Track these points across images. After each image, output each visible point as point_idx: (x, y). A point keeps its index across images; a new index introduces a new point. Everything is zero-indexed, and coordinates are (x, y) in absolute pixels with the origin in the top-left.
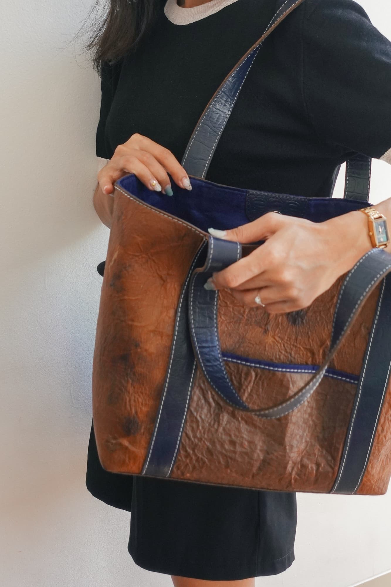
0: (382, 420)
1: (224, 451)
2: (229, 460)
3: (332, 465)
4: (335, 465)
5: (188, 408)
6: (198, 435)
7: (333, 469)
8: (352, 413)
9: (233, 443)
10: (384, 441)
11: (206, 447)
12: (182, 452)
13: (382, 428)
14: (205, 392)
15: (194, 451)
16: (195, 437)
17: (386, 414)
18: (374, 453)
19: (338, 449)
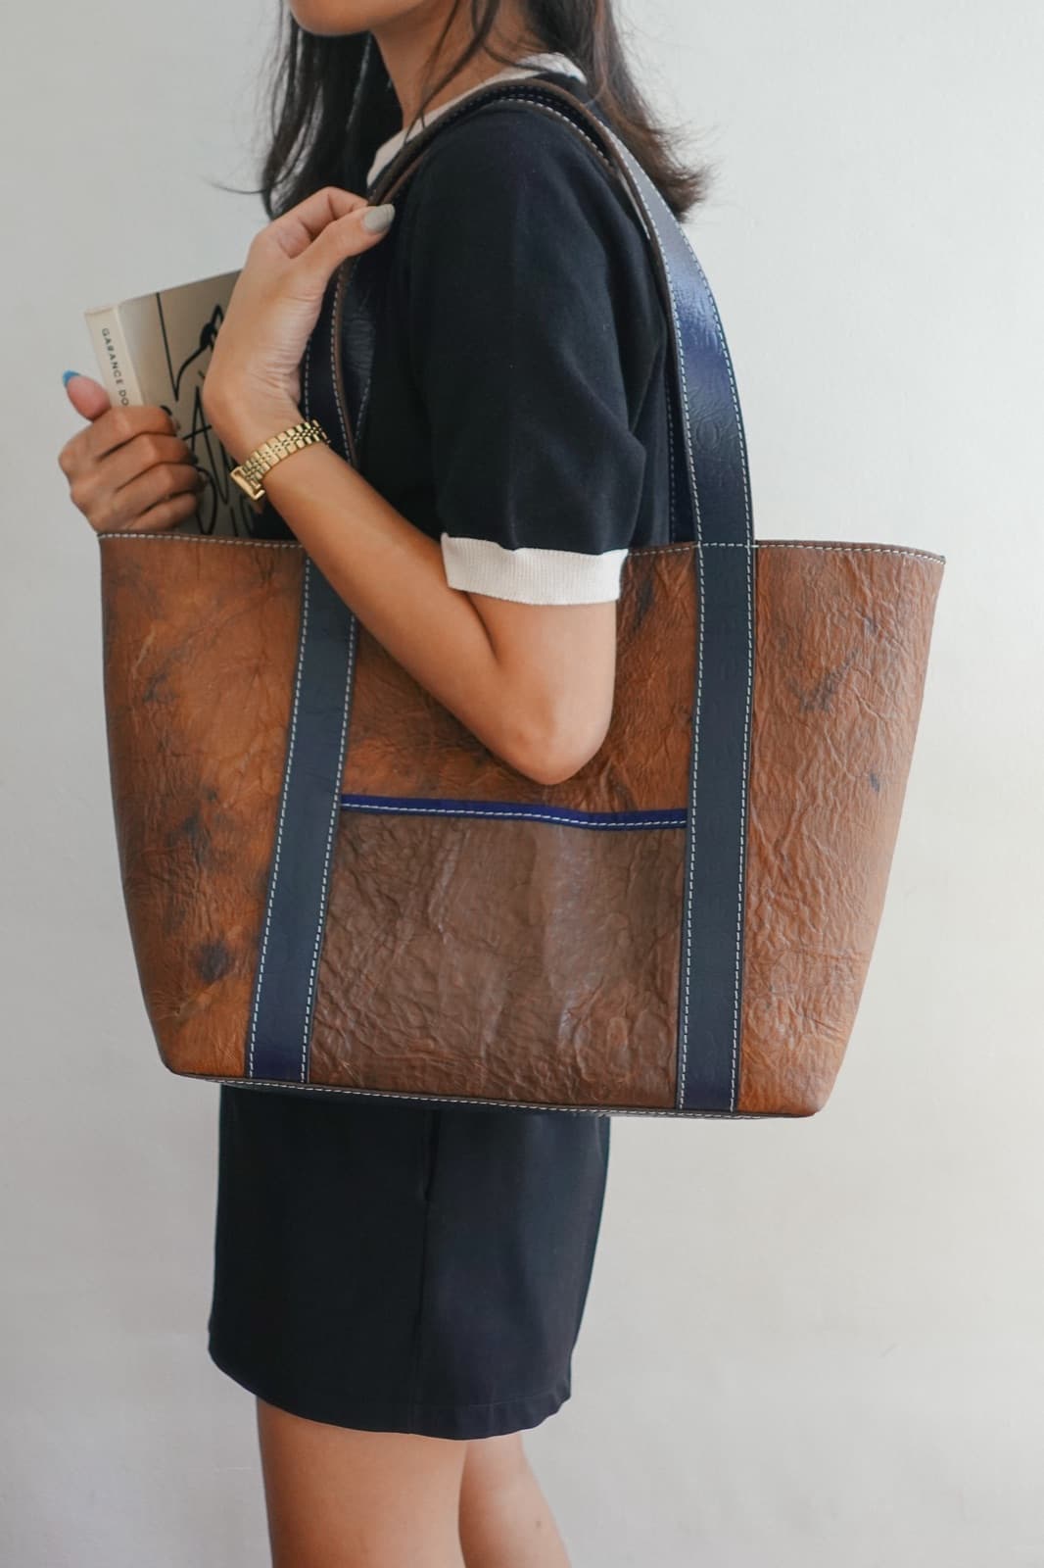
0: (754, 899)
1: (411, 995)
2: (428, 1016)
3: (664, 1015)
4: (668, 1014)
5: (327, 911)
6: (353, 964)
7: (665, 1023)
8: (685, 888)
9: (431, 976)
10: (771, 953)
11: (372, 989)
12: (323, 1001)
13: (759, 916)
14: (360, 879)
15: (347, 999)
16: (345, 965)
17: (760, 884)
18: (752, 981)
19: (670, 975)
